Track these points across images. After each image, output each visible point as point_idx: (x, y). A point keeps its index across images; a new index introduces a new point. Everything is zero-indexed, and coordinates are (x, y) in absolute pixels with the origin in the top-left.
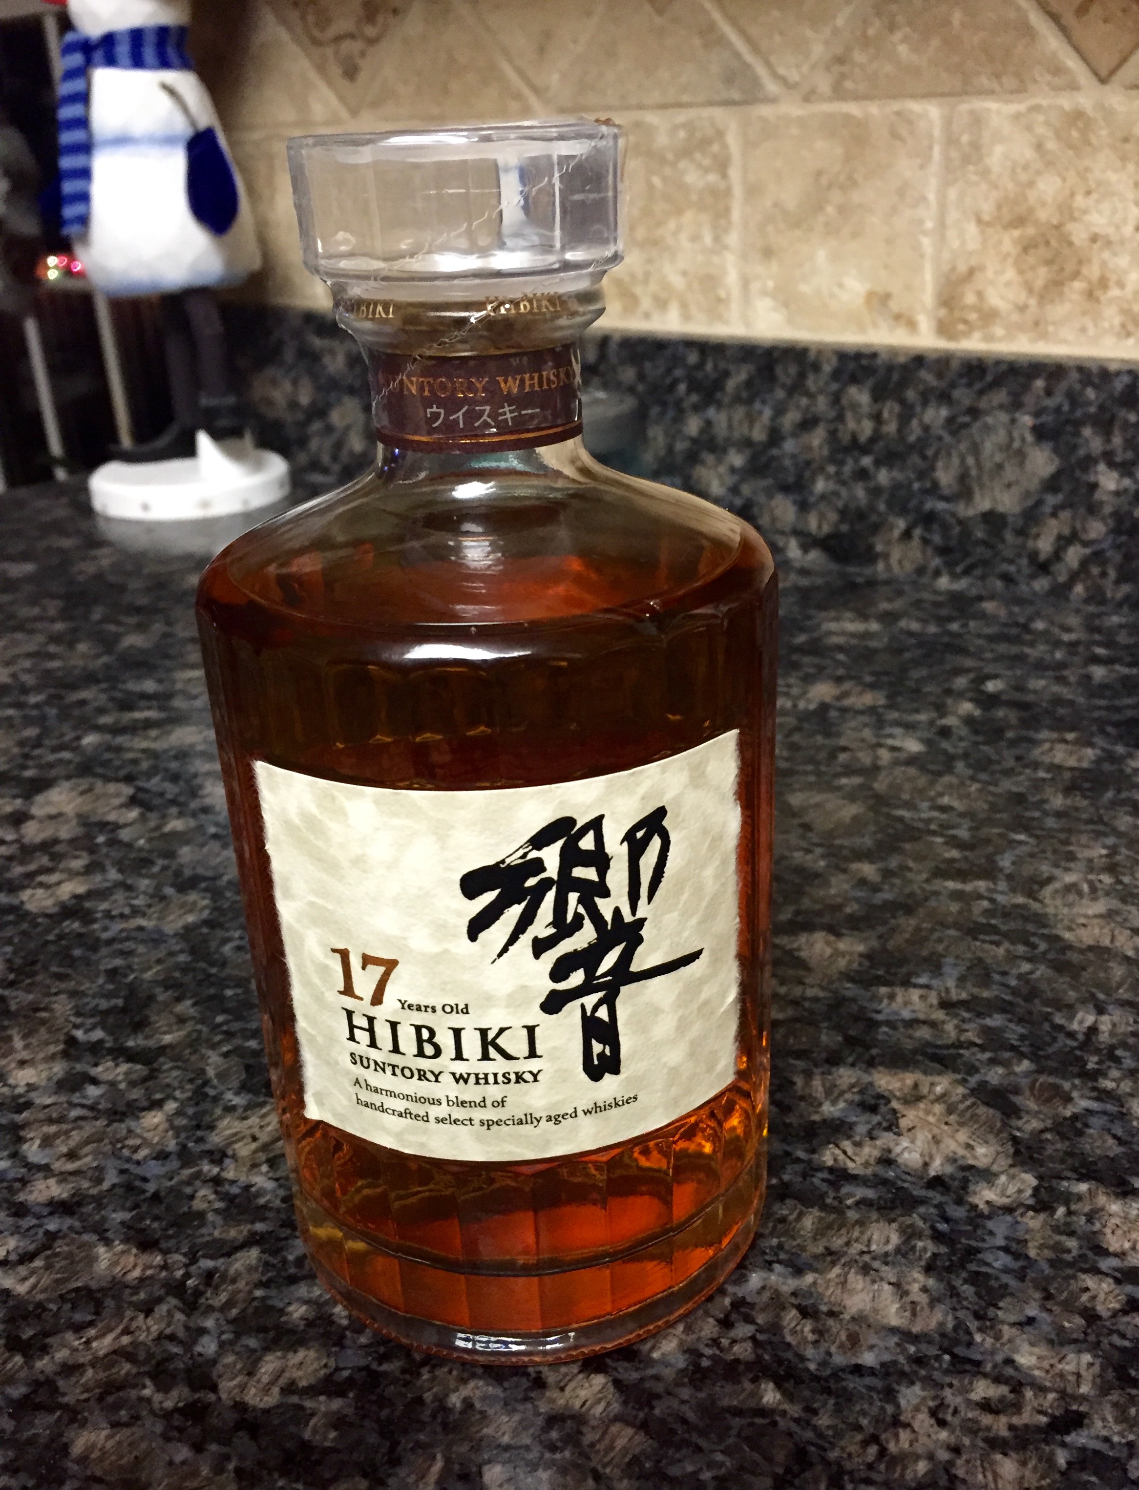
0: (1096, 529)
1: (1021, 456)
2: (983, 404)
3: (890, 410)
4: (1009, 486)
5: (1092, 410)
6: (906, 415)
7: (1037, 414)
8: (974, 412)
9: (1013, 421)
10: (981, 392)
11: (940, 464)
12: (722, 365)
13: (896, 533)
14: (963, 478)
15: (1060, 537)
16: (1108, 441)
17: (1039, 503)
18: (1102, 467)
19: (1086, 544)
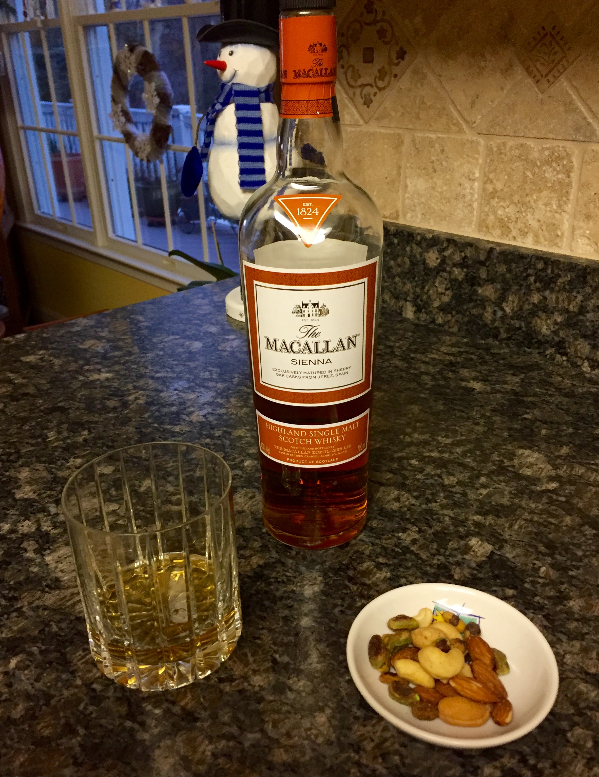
12: (556, 271)
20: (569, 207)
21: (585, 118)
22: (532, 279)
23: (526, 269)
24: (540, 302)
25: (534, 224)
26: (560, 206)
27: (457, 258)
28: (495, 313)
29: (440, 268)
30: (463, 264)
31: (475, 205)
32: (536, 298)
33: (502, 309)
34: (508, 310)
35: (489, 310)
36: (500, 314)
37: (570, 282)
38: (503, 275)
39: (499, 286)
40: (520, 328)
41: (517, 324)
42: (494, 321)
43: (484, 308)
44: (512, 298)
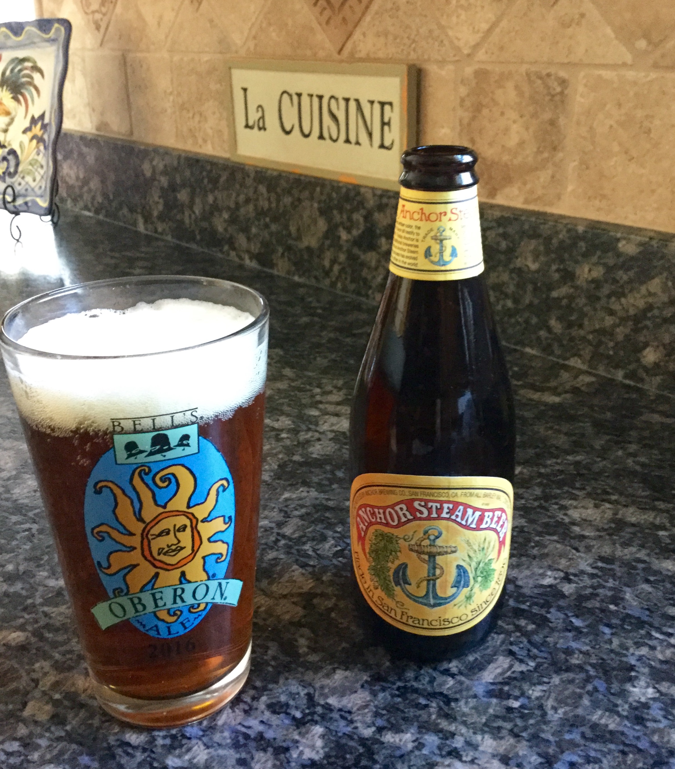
0: (342, 257)
1: (315, 222)
2: (302, 197)
3: (273, 196)
4: (313, 235)
5: (336, 202)
6: (278, 201)
7: (319, 202)
8: (299, 200)
9: (312, 206)
10: (300, 191)
11: (291, 223)
12: (218, 172)
13: (279, 254)
14: (298, 230)
15: (331, 260)
16: (342, 217)
17: (323, 244)
18: (341, 229)
19: (340, 264)
22: (206, 181)
23: (201, 173)
24: (214, 202)
27: (161, 166)
28: (190, 216)
29: (153, 179)
30: (165, 173)
32: (210, 199)
33: (194, 212)
34: (197, 212)
35: (187, 214)
36: (193, 216)
37: (227, 180)
38: (189, 180)
39: (189, 190)
40: (206, 229)
41: (204, 224)
42: (191, 224)
43: (183, 213)
44: (198, 200)
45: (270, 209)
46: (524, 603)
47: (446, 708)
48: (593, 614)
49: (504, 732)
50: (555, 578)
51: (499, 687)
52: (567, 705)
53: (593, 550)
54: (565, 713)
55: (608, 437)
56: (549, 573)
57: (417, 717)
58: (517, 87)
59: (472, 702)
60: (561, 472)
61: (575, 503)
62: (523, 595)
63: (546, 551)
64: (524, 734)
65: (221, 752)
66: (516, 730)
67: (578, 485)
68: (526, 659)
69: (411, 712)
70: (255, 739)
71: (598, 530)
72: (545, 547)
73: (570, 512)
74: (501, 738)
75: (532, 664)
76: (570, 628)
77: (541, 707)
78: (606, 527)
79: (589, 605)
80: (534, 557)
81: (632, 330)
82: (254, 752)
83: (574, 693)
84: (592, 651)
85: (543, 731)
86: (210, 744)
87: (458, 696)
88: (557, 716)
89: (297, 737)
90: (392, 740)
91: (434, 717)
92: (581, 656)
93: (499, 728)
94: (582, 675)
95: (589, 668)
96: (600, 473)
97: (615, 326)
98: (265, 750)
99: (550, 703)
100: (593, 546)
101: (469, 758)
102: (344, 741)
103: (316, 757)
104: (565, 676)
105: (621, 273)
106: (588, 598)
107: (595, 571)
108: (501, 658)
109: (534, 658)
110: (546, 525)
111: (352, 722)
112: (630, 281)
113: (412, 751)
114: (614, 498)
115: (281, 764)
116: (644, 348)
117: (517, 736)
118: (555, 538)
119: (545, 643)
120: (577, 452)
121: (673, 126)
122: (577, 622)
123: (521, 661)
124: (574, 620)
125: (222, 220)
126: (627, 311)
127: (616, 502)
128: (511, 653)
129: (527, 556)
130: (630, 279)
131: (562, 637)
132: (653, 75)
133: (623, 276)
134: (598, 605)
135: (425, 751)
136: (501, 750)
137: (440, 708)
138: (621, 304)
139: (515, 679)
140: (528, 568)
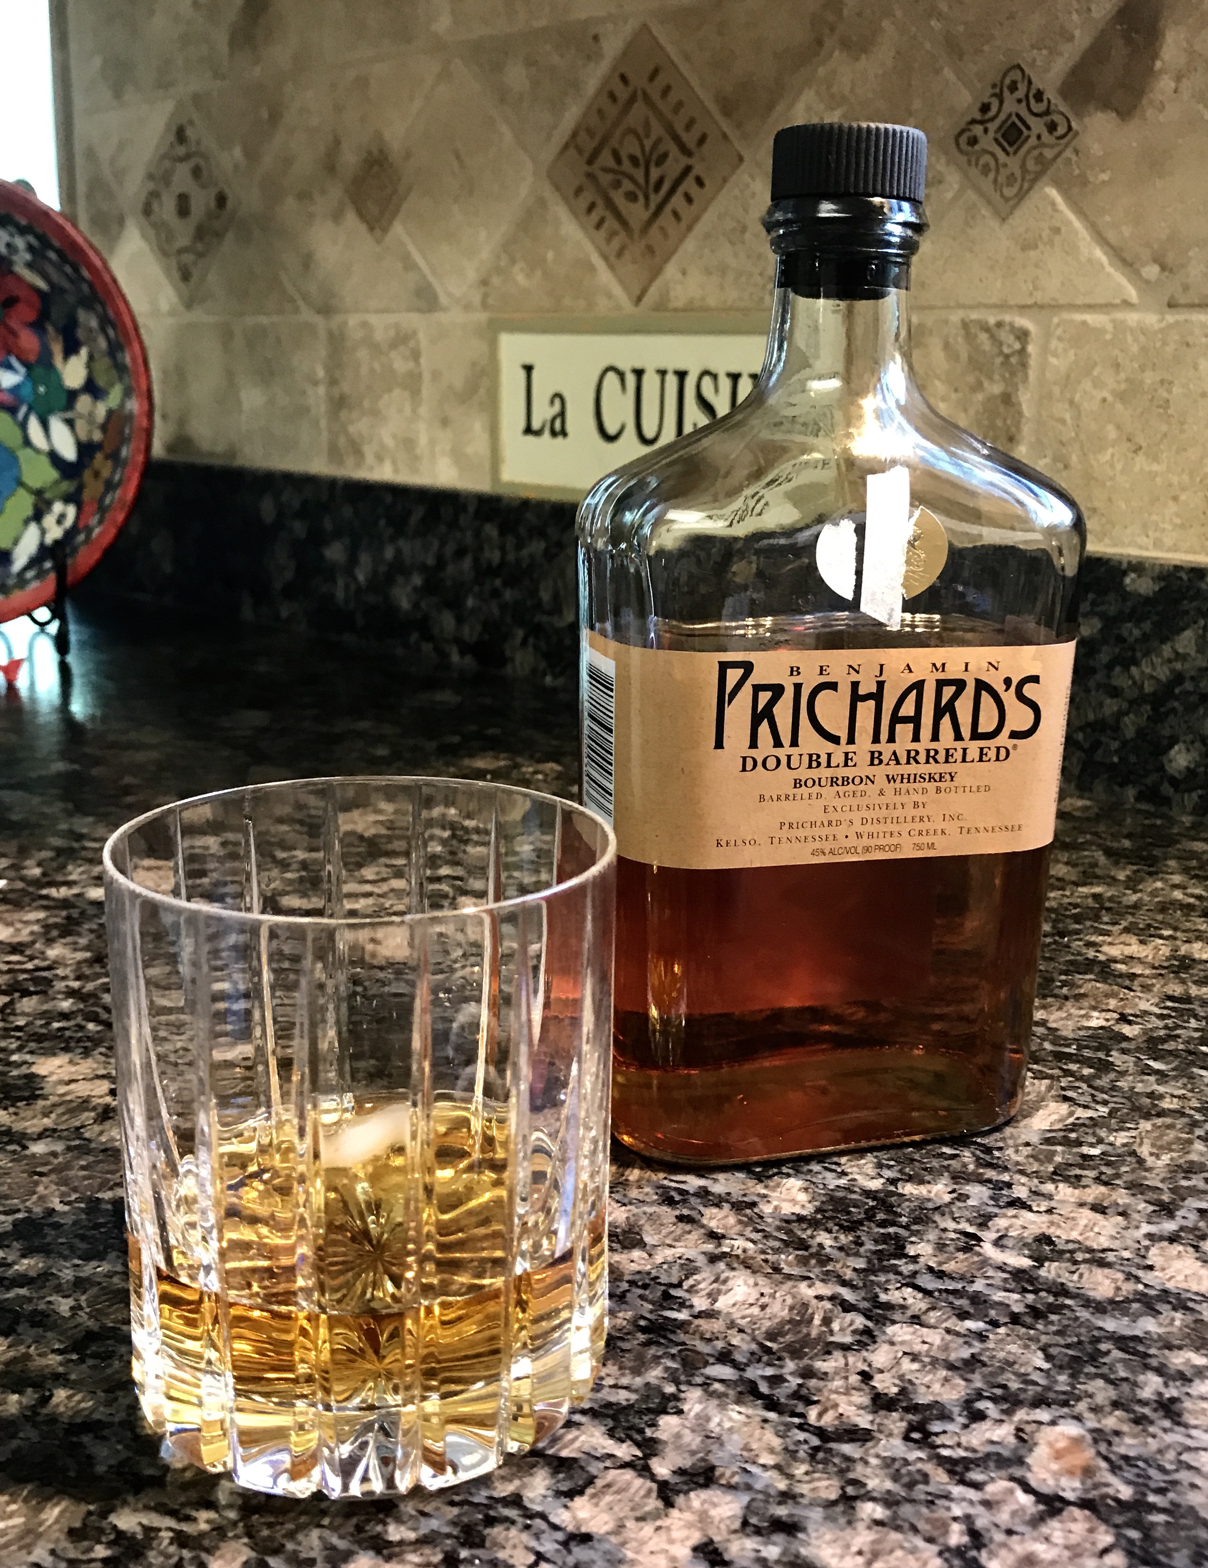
20: (423, 410)
21: (424, 277)
22: (382, 522)
25: (389, 442)
26: (414, 411)
27: (296, 504)
28: (347, 586)
29: (278, 525)
30: (302, 513)
31: (323, 423)
32: (389, 553)
33: (355, 579)
34: (361, 577)
35: (340, 582)
36: (353, 586)
38: (350, 523)
39: (346, 541)
40: (376, 607)
41: (374, 599)
42: (347, 599)
43: (334, 582)
44: (365, 559)
45: (503, 563)
46: (1069, 1046)
47: (988, 1158)
48: (1177, 1056)
49: (1084, 1182)
50: (1107, 1020)
51: (1062, 1134)
52: (1172, 1150)
53: (1155, 989)
54: (1172, 1159)
55: (1135, 868)
56: (1095, 1014)
57: (947, 1168)
58: (947, 346)
59: (1027, 1151)
60: (1076, 906)
61: (1108, 939)
62: (1066, 1039)
63: (1082, 991)
64: (1117, 1182)
65: (649, 1210)
66: (1103, 1177)
67: (1106, 919)
68: (1093, 1105)
69: (935, 1163)
70: (696, 1195)
71: (1154, 968)
72: (1080, 987)
73: (1105, 949)
74: (1084, 1187)
75: (1104, 1110)
76: (1148, 1071)
77: (1133, 1153)
78: (1166, 964)
79: (1170, 1046)
80: (1066, 998)
81: (1149, 718)
82: (701, 1208)
83: (1180, 1139)
84: (1190, 1095)
85: (1146, 1178)
86: (626, 1201)
87: (1001, 1144)
88: (1160, 1163)
89: (764, 1191)
90: (915, 1192)
91: (971, 1167)
92: (1175, 1100)
93: (1078, 1177)
94: (1186, 1120)
95: (1192, 1112)
96: (1136, 906)
97: (1121, 714)
98: (718, 1205)
99: (1144, 1151)
100: (1153, 985)
101: (1043, 1209)
102: (840, 1194)
103: (804, 1213)
104: (1159, 1121)
105: (1129, 625)
106: (1164, 1040)
107: (1165, 1012)
108: (1053, 1105)
109: (1105, 1103)
110: (1071, 962)
111: (844, 1174)
112: (1145, 638)
113: (951, 1203)
114: (1166, 933)
115: (750, 1219)
116: (1171, 746)
117: (1106, 1184)
118: (1092, 976)
119: (1114, 1088)
120: (1092, 884)
121: (1203, 395)
122: (1156, 1065)
123: (1086, 1107)
124: (1151, 1063)
125: (409, 589)
126: (1142, 687)
127: (1174, 938)
128: (1066, 1099)
129: (1055, 996)
130: (1145, 634)
131: (1142, 1081)
132: (1171, 318)
133: (1132, 631)
134: (1181, 1047)
135: (970, 1202)
136: (1090, 1199)
137: (978, 1159)
138: (1131, 677)
139: (1084, 1125)
140: (1060, 1009)
